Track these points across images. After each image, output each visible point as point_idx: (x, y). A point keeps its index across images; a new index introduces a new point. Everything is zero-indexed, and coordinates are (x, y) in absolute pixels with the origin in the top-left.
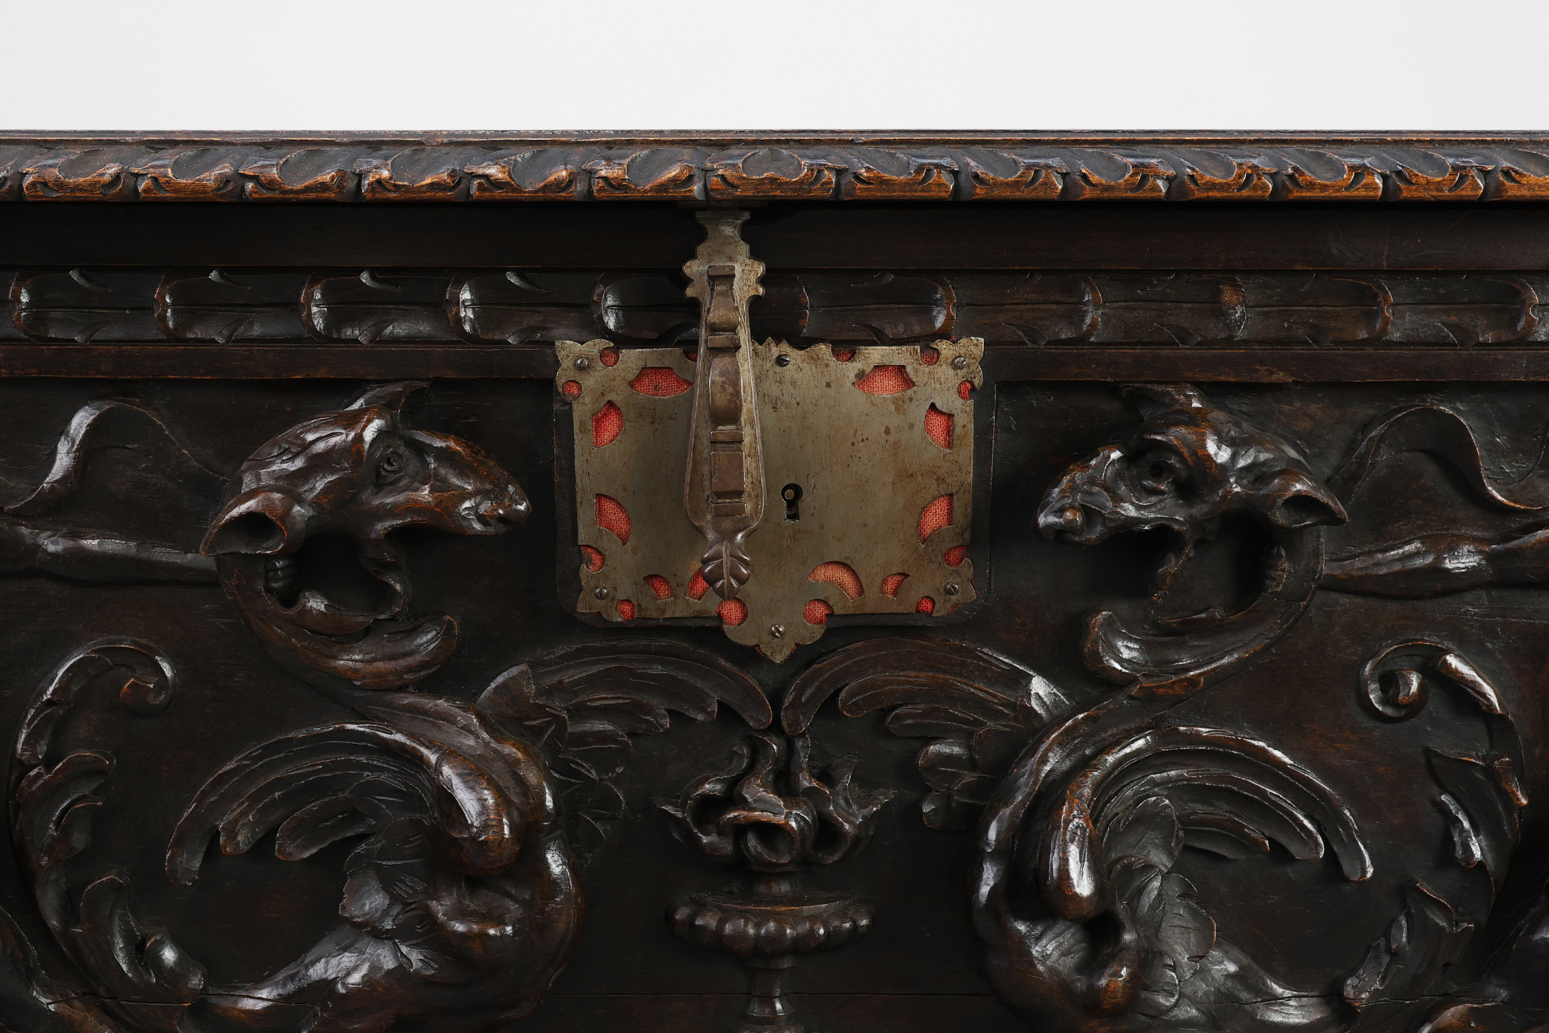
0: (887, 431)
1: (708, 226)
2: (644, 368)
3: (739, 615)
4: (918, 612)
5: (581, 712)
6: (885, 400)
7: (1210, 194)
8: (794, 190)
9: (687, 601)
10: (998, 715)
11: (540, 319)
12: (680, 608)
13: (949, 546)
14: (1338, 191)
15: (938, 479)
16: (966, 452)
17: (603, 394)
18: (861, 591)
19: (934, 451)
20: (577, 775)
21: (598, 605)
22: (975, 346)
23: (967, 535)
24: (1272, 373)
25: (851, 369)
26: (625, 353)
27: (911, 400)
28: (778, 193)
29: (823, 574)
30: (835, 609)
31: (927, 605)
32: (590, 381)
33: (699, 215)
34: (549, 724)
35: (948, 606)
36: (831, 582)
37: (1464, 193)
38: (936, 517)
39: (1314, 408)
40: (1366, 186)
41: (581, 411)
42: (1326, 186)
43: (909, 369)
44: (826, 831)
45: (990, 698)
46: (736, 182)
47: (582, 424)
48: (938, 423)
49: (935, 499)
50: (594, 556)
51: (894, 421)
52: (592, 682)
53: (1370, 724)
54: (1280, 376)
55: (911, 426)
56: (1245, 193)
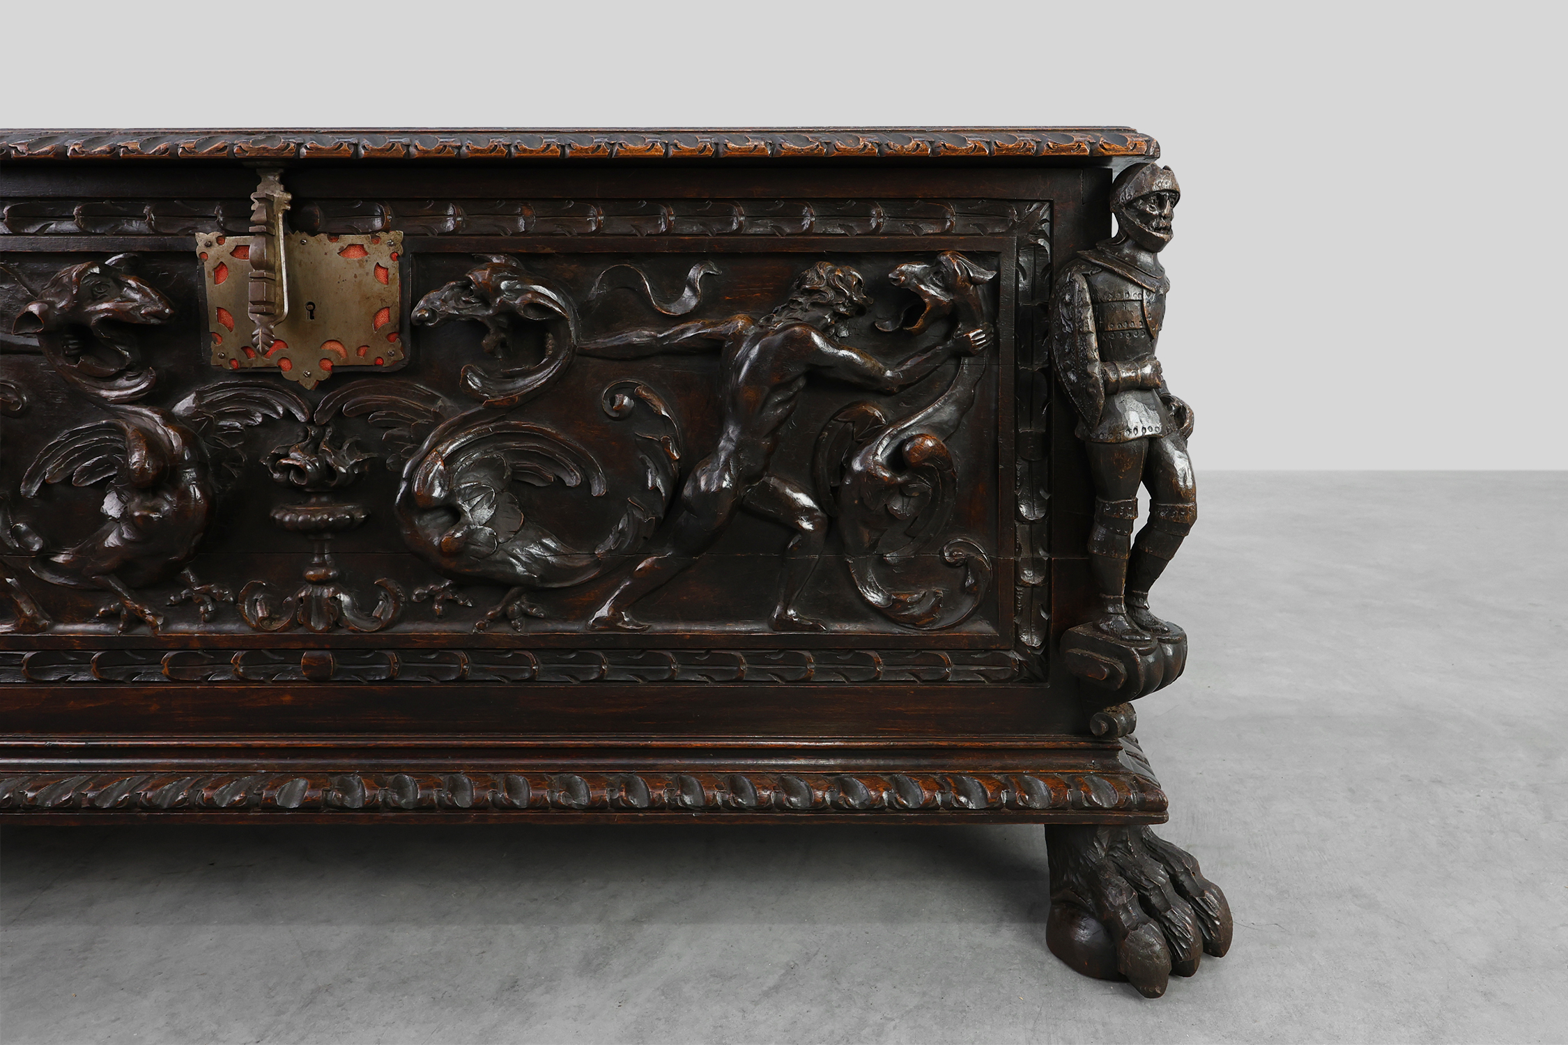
0: (356, 276)
1: (262, 176)
2: (237, 246)
3: (290, 366)
4: (376, 365)
5: (224, 416)
6: (354, 261)
7: (476, 155)
8: (275, 153)
9: (263, 360)
10: (423, 417)
11: (194, 223)
12: (260, 362)
13: (388, 332)
14: (538, 153)
15: (381, 300)
16: (396, 287)
17: (218, 258)
18: (347, 355)
19: (378, 287)
20: (220, 445)
21: (221, 361)
22: (397, 235)
23: (397, 327)
24: (544, 248)
25: (335, 246)
26: (228, 239)
27: (367, 261)
28: (267, 154)
29: (329, 346)
30: (334, 363)
31: (380, 361)
32: (212, 252)
33: (257, 170)
34: (205, 420)
35: (390, 362)
36: (333, 351)
37: (599, 154)
38: (382, 318)
39: (573, 267)
40: (551, 151)
41: (208, 266)
42: (532, 150)
43: (365, 246)
44: (330, 471)
45: (418, 408)
46: (246, 149)
47: (209, 273)
48: (381, 273)
49: (381, 310)
50: (218, 337)
51: (360, 272)
52: (228, 400)
53: (608, 421)
54: (548, 250)
55: (367, 274)
56: (493, 154)
